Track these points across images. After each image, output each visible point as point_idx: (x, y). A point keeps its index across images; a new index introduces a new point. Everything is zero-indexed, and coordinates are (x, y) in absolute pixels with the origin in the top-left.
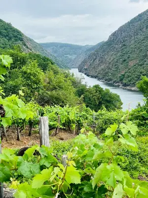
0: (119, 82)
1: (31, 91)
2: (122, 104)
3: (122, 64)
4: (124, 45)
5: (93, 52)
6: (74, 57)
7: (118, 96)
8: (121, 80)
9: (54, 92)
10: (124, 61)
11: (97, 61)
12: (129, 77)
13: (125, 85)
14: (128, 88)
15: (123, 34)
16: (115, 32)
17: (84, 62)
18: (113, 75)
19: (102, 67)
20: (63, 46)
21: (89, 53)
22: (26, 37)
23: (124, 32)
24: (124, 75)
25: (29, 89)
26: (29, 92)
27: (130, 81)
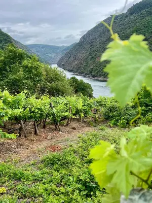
0: (89, 74)
1: (34, 84)
2: (93, 91)
3: (90, 60)
4: (92, 46)
5: (68, 51)
6: (53, 56)
7: (90, 85)
8: (91, 72)
9: (53, 84)
10: (93, 57)
11: (72, 58)
12: (96, 70)
13: (94, 76)
14: (96, 78)
15: (91, 37)
16: (85, 35)
17: (62, 59)
18: (85, 69)
19: (76, 63)
20: (44, 46)
21: (65, 52)
22: (14, 40)
23: (91, 35)
24: (92, 69)
25: (31, 82)
26: (32, 84)
27: (97, 73)
